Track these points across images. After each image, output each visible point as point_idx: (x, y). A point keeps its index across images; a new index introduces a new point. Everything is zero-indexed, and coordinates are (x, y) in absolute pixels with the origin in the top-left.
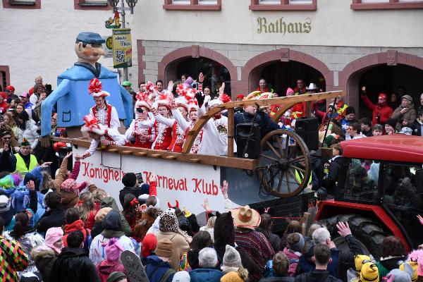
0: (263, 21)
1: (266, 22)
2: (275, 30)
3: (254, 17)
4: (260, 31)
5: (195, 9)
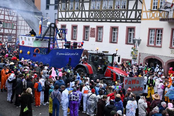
1: (173, 51)
3: (170, 50)
4: (171, 53)
5: (155, 46)
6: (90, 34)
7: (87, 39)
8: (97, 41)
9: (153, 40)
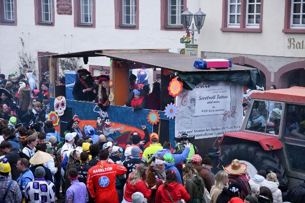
0: (292, 40)
1: (294, 41)
2: (301, 47)
3: (285, 38)
4: (289, 47)
5: (243, 31)
6: (58, 6)
7: (50, 21)
8: (78, 24)
9: (236, 14)
